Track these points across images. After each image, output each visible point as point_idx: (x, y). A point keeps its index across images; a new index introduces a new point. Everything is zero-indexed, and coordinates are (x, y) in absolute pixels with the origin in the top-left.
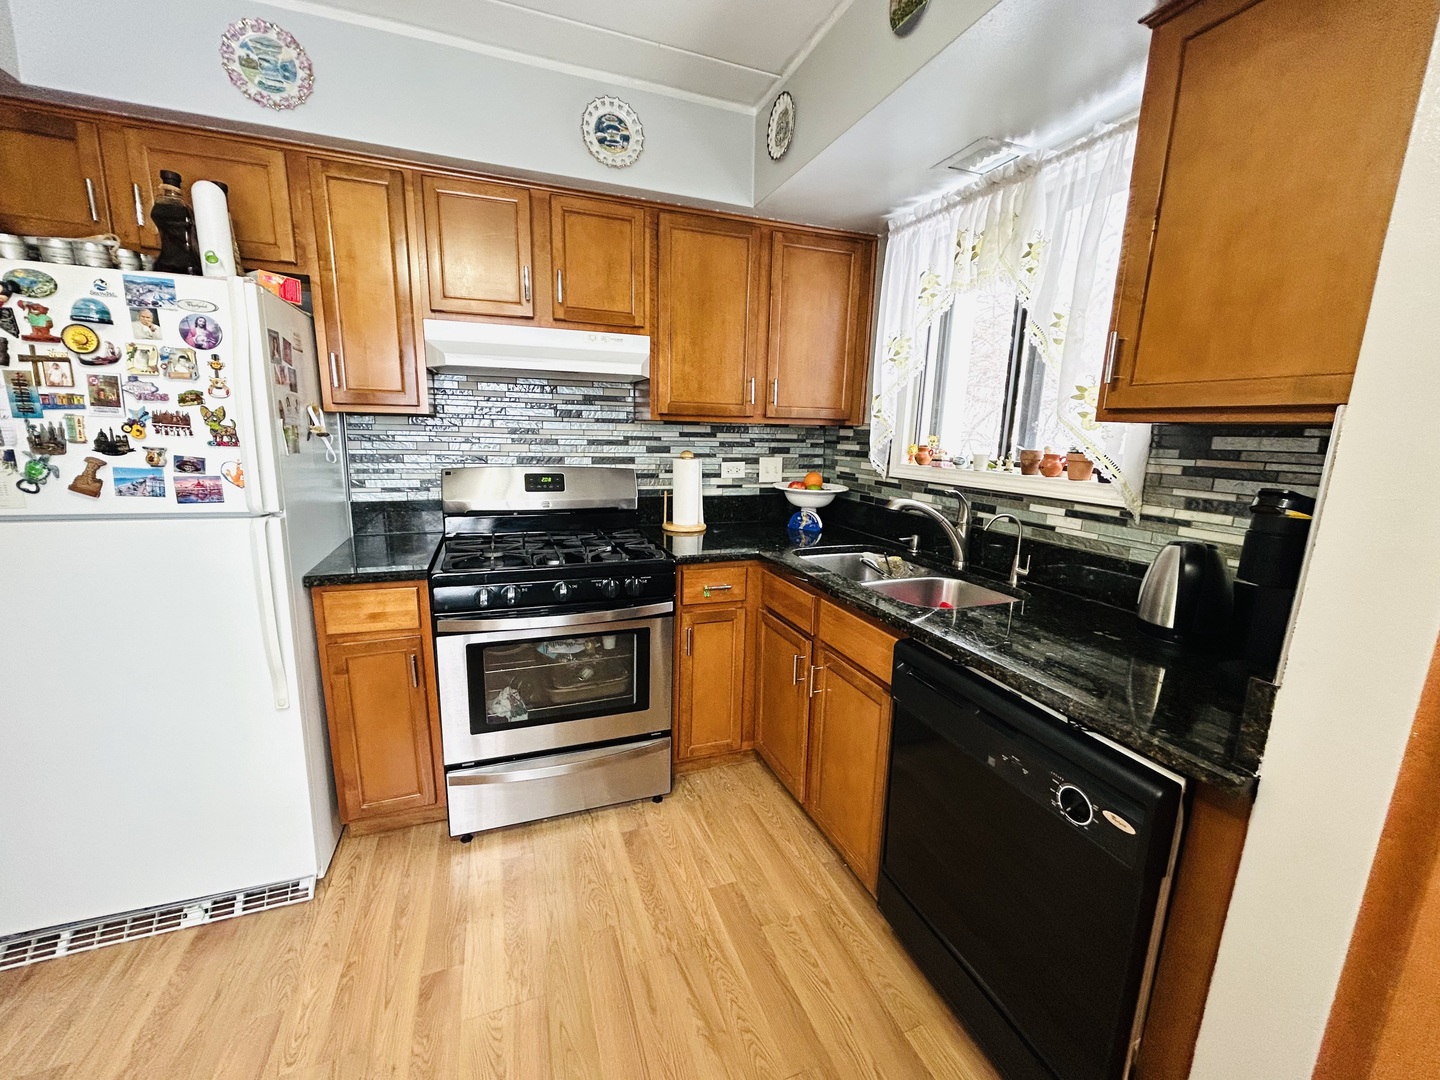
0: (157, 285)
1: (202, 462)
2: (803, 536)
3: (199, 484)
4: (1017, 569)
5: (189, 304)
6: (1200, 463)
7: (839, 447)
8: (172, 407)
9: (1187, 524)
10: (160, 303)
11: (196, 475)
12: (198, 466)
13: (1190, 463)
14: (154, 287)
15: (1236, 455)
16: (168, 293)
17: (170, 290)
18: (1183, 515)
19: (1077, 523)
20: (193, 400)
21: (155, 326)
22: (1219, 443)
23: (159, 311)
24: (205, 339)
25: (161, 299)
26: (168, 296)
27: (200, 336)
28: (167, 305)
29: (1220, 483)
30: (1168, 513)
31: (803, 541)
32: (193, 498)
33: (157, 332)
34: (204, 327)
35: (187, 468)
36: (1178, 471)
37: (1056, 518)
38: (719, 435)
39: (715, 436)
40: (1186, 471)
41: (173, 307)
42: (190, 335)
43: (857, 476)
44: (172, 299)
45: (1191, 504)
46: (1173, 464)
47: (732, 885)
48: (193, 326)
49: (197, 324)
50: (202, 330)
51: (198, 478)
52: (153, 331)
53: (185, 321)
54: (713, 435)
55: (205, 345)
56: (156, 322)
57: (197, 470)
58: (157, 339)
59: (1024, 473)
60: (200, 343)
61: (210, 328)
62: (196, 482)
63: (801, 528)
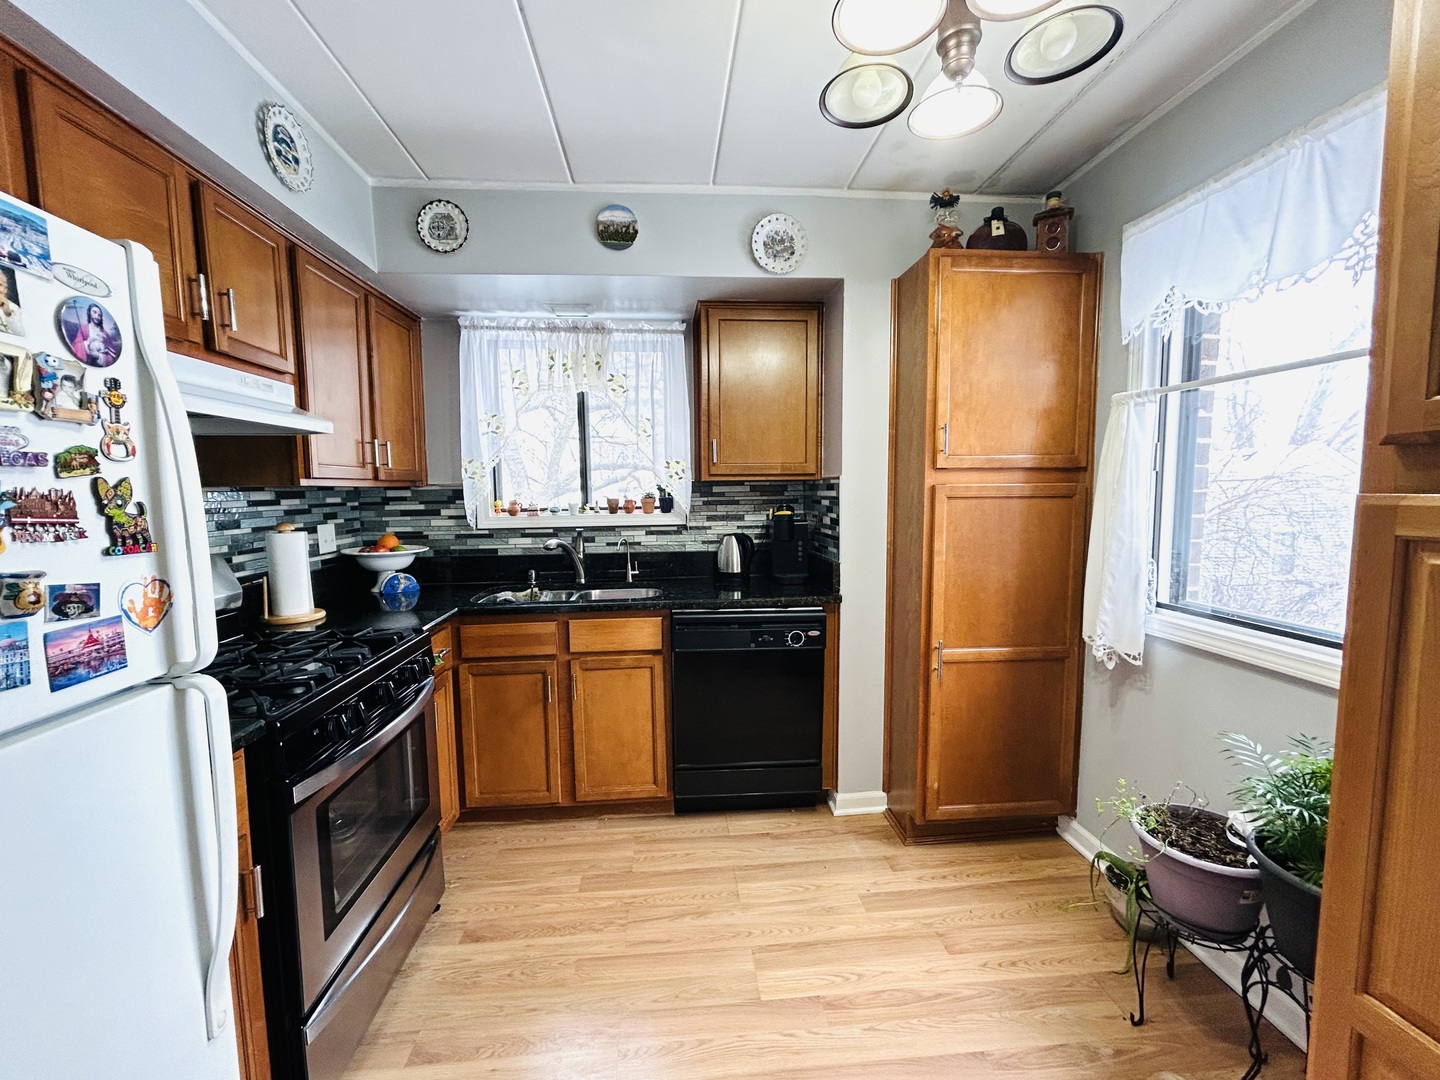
0: (17, 220)
1: (95, 590)
2: (403, 599)
3: (92, 641)
4: (631, 572)
5: (70, 274)
6: (710, 499)
7: (387, 508)
8: (42, 481)
9: (710, 528)
10: (24, 260)
11: (85, 620)
12: (87, 599)
13: (706, 499)
14: (12, 223)
15: (722, 494)
16: (37, 244)
17: (41, 238)
18: (707, 524)
19: (653, 538)
20: (83, 466)
21: (12, 306)
22: (716, 489)
23: (19, 275)
24: (102, 346)
25: (26, 253)
26: (37, 251)
27: (94, 341)
28: (36, 267)
29: (720, 508)
30: (700, 524)
31: (404, 604)
32: (82, 671)
33: (15, 318)
34: (100, 324)
35: (72, 609)
36: (701, 503)
37: (640, 536)
38: (283, 502)
39: (279, 504)
40: (705, 503)
41: (46, 274)
42: (79, 338)
43: (425, 533)
44: (45, 257)
45: (709, 518)
46: (700, 501)
47: (582, 879)
48: (84, 320)
49: (90, 319)
50: (98, 329)
51: (89, 627)
52: (9, 314)
53: (70, 304)
54: (276, 502)
55: (102, 358)
56: (14, 296)
57: (88, 610)
58: (15, 333)
59: (612, 513)
60: (95, 353)
61: (108, 327)
62: (86, 638)
63: (399, 591)
